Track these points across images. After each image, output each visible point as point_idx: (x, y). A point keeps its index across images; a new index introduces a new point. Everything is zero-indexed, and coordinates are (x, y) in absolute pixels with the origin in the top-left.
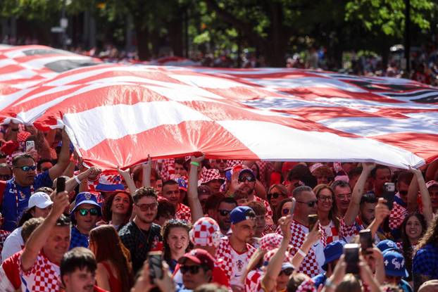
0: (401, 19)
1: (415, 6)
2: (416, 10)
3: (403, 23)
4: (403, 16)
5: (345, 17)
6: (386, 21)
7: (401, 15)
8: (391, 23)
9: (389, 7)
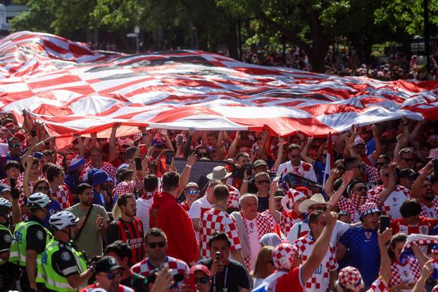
0: (422, 21)
1: (431, 10)
2: (432, 12)
3: (423, 24)
4: (423, 19)
5: (374, 21)
6: (408, 23)
7: (420, 18)
8: (413, 25)
9: (410, 11)
